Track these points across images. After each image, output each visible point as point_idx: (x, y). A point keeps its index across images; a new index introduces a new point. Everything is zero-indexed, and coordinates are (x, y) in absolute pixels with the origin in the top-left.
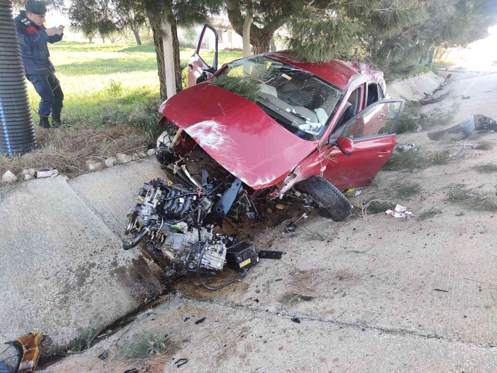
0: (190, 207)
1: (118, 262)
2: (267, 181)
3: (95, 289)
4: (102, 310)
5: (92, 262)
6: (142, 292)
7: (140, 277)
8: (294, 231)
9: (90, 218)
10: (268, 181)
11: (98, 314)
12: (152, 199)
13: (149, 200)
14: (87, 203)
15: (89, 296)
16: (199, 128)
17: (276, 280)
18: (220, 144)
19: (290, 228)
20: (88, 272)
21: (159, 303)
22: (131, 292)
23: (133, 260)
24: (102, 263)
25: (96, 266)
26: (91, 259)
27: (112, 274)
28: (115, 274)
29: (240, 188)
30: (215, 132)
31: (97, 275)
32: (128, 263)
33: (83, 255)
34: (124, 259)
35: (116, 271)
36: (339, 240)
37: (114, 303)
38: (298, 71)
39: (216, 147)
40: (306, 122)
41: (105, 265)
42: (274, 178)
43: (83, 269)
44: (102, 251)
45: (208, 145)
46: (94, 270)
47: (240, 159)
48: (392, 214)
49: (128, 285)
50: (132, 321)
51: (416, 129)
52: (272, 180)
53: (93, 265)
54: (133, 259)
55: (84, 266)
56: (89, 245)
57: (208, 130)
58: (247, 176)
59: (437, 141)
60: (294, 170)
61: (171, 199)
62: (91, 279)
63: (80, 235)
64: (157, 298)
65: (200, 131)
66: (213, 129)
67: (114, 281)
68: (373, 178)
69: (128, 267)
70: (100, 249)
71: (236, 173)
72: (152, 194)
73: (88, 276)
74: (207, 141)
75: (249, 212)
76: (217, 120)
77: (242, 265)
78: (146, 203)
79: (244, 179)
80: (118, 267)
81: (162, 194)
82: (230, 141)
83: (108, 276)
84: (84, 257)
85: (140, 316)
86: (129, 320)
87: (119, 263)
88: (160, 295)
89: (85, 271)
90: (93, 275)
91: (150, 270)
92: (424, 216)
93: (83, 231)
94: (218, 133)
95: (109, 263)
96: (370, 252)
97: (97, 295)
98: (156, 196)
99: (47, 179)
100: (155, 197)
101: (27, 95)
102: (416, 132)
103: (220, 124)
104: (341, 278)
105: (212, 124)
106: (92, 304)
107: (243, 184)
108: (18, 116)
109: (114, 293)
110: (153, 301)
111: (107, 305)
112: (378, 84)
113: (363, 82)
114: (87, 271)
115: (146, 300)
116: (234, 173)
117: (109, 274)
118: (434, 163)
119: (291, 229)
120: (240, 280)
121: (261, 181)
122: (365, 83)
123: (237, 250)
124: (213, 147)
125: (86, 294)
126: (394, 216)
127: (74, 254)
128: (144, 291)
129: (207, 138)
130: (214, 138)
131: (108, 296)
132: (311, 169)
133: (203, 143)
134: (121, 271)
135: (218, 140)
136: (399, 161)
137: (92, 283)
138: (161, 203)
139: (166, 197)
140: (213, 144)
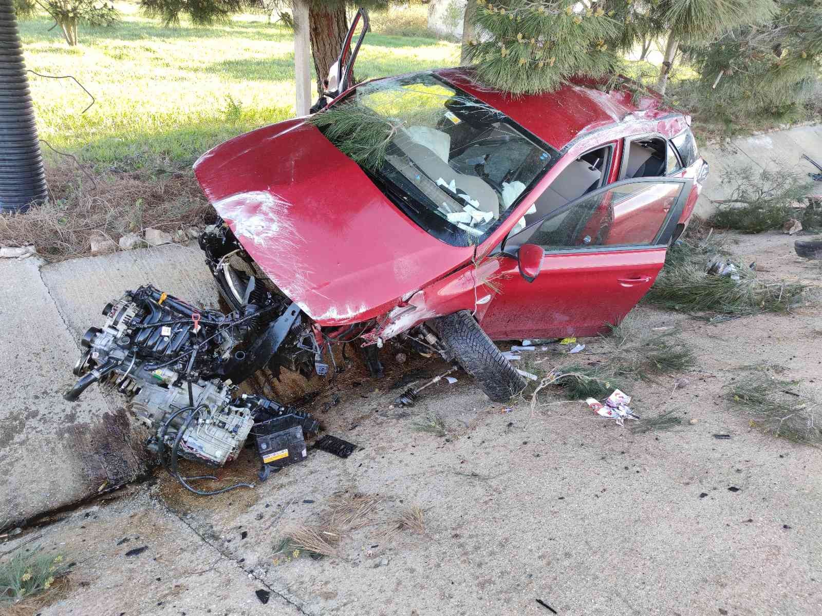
0: (184, 345)
1: (78, 414)
2: (347, 313)
3: (25, 453)
4: (23, 492)
5: (33, 408)
6: (102, 472)
7: (106, 446)
8: (410, 405)
9: (57, 334)
10: (351, 314)
11: (15, 497)
12: (116, 323)
13: (111, 324)
14: (60, 309)
15: (11, 464)
16: (240, 203)
17: (306, 502)
18: (269, 235)
19: (405, 400)
20: (22, 424)
21: (119, 497)
22: (83, 469)
23: (106, 416)
24: (50, 413)
25: (38, 418)
26: (34, 403)
27: (60, 434)
28: (66, 435)
29: (296, 319)
30: (266, 214)
31: (34, 432)
32: (95, 419)
33: (23, 394)
34: (90, 411)
35: (69, 430)
36: (469, 441)
37: (48, 483)
38: (477, 108)
39: (262, 242)
40: (464, 209)
41: (55, 417)
42: (363, 309)
43: (15, 419)
44: (56, 392)
45: (247, 235)
46: (33, 422)
47: (302, 268)
48: (597, 407)
49: (82, 457)
50: (61, 520)
51: (789, 229)
52: (357, 313)
53: (34, 414)
54: (107, 413)
55: (19, 414)
56: (38, 379)
57: (255, 209)
58: (309, 300)
59: (810, 259)
60: (409, 299)
61: (149, 327)
62: (23, 436)
63: (29, 361)
64: (123, 487)
65: (240, 209)
66: (264, 208)
67: (60, 446)
68: (616, 325)
69: (92, 425)
70: (55, 389)
71: (291, 291)
72: (117, 313)
73: (20, 432)
74: (249, 228)
75: (320, 362)
76: (274, 191)
77: (268, 459)
78: (105, 328)
79: (303, 304)
80: (76, 423)
81: (137, 315)
82: (292, 233)
83: (53, 436)
84: (24, 398)
85: (76, 514)
86: (56, 518)
87: (79, 417)
88: (129, 483)
89: (18, 422)
90: (30, 430)
91: (129, 437)
92: (651, 425)
93: (38, 354)
94: (271, 215)
95: (62, 415)
96: (494, 483)
97: (25, 465)
98: (123, 318)
99: (10, 261)
100: (121, 320)
101: (33, 118)
102: (788, 234)
103: (280, 199)
104: (401, 527)
105: (266, 198)
106: (11, 479)
107: (301, 312)
108: (11, 151)
109: (53, 467)
110: (112, 491)
111: (34, 485)
112: (670, 141)
113: (619, 137)
114: (20, 423)
115: (101, 488)
116: (286, 292)
117: (56, 433)
118: (765, 308)
119: (405, 402)
120: (252, 486)
121: (336, 311)
122: (623, 140)
123: (266, 430)
124: (258, 240)
125: (8, 460)
126: (598, 412)
127: (11, 391)
128: (107, 471)
129: (248, 223)
130: (263, 224)
131: (42, 470)
132: (452, 299)
133: (241, 232)
134: (78, 431)
135: (269, 228)
136: (696, 294)
137: (22, 443)
138: (133, 331)
139: (142, 322)
140: (258, 234)
